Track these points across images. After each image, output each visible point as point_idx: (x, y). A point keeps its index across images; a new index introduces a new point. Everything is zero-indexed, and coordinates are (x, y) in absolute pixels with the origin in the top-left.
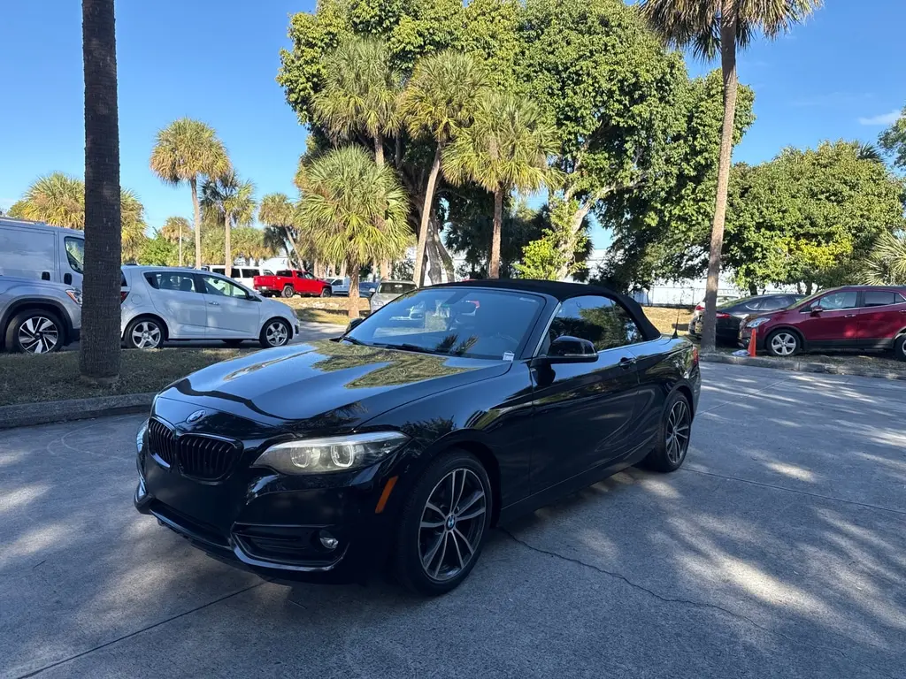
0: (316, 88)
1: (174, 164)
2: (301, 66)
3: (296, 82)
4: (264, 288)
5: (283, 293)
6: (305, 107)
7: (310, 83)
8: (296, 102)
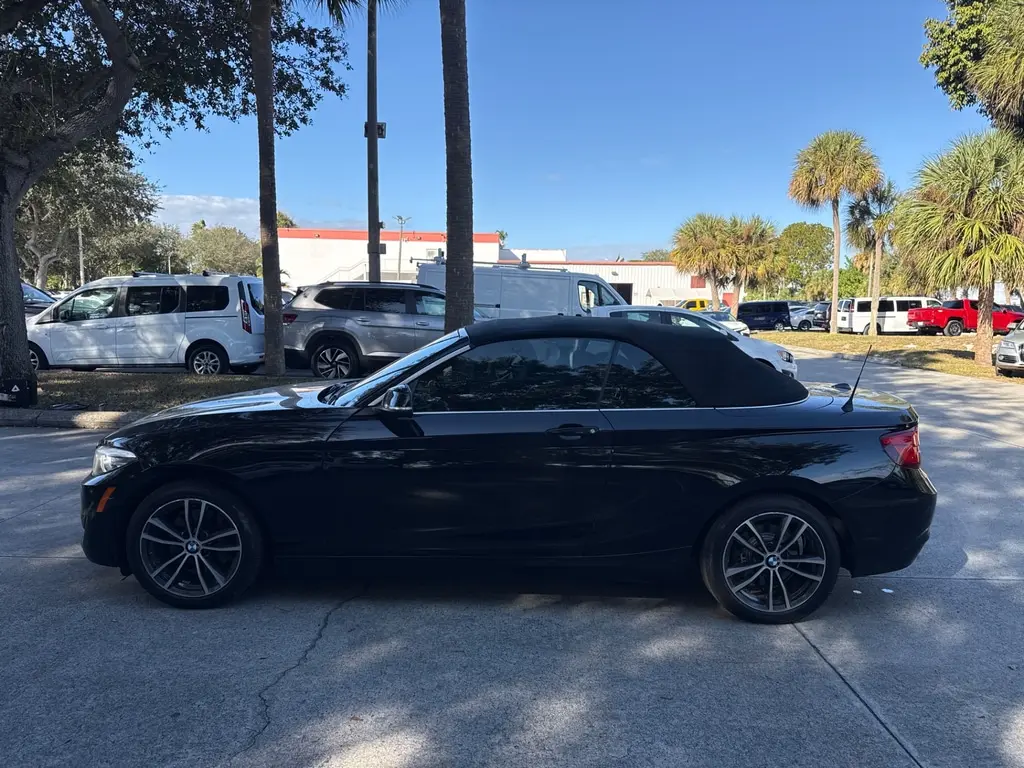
0: (977, 56)
1: (810, 187)
2: (953, 33)
3: (946, 56)
4: (921, 324)
5: (946, 330)
6: (960, 86)
7: (967, 53)
8: (947, 82)
